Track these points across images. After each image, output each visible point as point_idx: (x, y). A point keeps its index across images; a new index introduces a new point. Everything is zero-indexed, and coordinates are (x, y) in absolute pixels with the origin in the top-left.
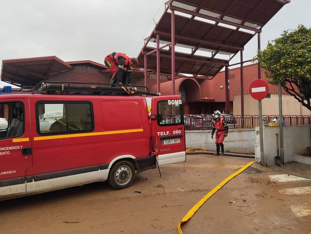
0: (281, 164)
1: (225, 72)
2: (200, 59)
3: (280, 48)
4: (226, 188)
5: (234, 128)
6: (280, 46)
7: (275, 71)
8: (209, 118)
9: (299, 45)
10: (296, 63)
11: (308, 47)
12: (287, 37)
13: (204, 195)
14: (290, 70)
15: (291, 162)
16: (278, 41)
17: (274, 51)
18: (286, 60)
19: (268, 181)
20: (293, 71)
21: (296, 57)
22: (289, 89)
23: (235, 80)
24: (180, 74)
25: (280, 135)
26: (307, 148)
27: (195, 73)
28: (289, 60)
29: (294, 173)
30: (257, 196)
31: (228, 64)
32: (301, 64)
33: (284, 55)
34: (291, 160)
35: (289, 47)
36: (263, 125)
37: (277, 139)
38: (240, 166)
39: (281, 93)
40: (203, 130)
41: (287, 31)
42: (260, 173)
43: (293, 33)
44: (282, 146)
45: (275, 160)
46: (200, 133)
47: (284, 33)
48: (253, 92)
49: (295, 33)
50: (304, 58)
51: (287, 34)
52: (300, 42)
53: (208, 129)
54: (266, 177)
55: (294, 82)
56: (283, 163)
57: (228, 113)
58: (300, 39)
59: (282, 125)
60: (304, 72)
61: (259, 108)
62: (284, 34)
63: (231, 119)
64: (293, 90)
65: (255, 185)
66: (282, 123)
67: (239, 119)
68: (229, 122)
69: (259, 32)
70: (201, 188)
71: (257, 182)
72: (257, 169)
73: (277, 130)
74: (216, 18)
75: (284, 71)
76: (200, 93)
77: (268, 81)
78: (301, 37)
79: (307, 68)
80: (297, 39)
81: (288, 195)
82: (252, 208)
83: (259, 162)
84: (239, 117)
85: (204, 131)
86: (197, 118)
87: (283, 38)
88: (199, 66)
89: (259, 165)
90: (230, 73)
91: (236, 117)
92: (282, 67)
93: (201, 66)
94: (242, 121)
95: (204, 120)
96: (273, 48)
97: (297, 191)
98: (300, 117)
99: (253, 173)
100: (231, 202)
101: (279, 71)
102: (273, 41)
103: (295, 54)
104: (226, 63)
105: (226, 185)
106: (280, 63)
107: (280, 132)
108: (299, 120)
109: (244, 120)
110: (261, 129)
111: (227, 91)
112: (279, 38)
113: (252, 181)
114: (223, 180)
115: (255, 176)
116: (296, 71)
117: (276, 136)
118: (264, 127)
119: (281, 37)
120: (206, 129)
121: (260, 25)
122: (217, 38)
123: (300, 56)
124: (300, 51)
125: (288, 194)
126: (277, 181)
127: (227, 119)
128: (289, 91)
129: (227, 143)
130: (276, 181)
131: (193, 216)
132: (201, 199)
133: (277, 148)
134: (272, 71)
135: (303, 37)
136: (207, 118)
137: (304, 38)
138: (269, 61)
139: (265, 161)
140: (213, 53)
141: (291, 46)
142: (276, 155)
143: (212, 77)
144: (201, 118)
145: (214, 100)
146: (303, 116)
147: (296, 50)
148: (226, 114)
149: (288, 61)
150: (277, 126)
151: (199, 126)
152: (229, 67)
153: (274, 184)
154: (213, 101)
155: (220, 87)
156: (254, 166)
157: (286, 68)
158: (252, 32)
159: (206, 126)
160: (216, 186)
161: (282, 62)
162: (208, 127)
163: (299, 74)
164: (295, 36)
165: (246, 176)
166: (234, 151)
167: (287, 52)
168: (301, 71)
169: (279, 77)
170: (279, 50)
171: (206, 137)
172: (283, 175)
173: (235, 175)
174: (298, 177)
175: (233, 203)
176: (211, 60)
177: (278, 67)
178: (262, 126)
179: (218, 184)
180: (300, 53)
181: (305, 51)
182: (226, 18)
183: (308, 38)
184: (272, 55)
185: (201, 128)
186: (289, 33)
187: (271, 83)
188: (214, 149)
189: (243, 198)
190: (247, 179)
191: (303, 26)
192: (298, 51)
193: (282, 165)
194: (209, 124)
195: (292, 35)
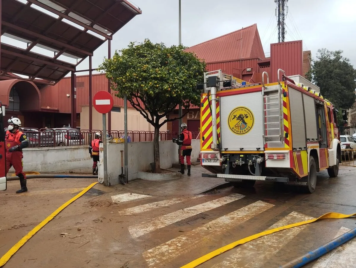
0: (125, 182)
1: (71, 79)
2: (39, 58)
3: (126, 60)
4: (59, 218)
5: (80, 145)
6: (126, 58)
7: (121, 84)
8: (49, 133)
9: (144, 59)
10: (141, 78)
11: (153, 63)
12: (134, 49)
13: (29, 230)
14: (135, 85)
15: (135, 179)
16: (125, 52)
17: (120, 62)
18: (132, 73)
19: (110, 203)
20: (138, 86)
21: (141, 72)
22: (136, 104)
23: (84, 88)
24: (13, 74)
25: (125, 152)
26: (151, 164)
27: (32, 75)
28: (135, 74)
29: (137, 191)
30: (94, 222)
31: (75, 69)
32: (145, 79)
33: (130, 68)
34: (135, 177)
35: (134, 60)
36: (108, 141)
37: (122, 156)
38: (80, 189)
39: (127, 107)
40: (39, 147)
41: (134, 42)
42: (102, 195)
43: (140, 46)
44: (126, 164)
45: (119, 178)
46: (35, 151)
47: (131, 44)
48: (97, 104)
49: (142, 46)
50: (148, 73)
51: (134, 46)
52: (146, 57)
53: (47, 146)
54: (108, 199)
55: (139, 97)
56: (127, 182)
57: (74, 127)
58: (145, 53)
59: (127, 141)
60: (148, 88)
61: (103, 123)
62: (131, 46)
63: (76, 134)
64: (139, 105)
65: (95, 209)
66: (127, 139)
67: (86, 134)
68: (74, 138)
69: (110, 39)
70: (26, 223)
71: (97, 205)
72: (99, 190)
73: (122, 147)
74: (60, 12)
75: (129, 84)
76: (40, 101)
77: (115, 94)
78: (146, 52)
79: (151, 84)
80: (143, 53)
81: (127, 216)
82: (87, 237)
83: (102, 182)
84: (87, 132)
85: (40, 149)
86: (31, 133)
87: (129, 50)
88: (38, 67)
89: (102, 186)
90: (77, 80)
91: (82, 131)
92: (127, 80)
93: (40, 66)
94: (89, 136)
95: (41, 135)
96: (119, 58)
97: (137, 210)
98: (148, 133)
99: (94, 196)
100: (63, 234)
101: (124, 84)
102: (120, 51)
103: (140, 68)
104: (72, 68)
105: (60, 213)
106: (125, 75)
107: (125, 149)
108: (148, 136)
109: (91, 135)
110: (105, 146)
111: (74, 101)
112: (126, 49)
113: (92, 204)
114: (58, 208)
115: (96, 199)
116: (141, 86)
117: (120, 153)
118: (108, 144)
119: (128, 48)
120: (44, 147)
121: (111, 32)
122: (61, 35)
123: (145, 71)
124: (145, 66)
125: (128, 214)
126: (119, 201)
127: (72, 133)
128: (135, 106)
129: (70, 162)
130: (117, 201)
131: (7, 262)
132: (23, 237)
133: (122, 166)
134: (119, 84)
135: (148, 52)
136: (46, 133)
137: (150, 53)
138: (115, 72)
139: (109, 181)
140: (56, 54)
141: (137, 60)
142: (120, 173)
143: (54, 82)
144: (37, 133)
145: (58, 111)
146: (151, 132)
147: (142, 64)
148: (72, 128)
149: (133, 75)
150: (122, 143)
151: (34, 143)
152: (75, 73)
153: (115, 205)
154: (56, 112)
155: (66, 95)
156: (97, 188)
157: (131, 82)
158: (103, 38)
159: (44, 143)
160: (47, 217)
161: (128, 74)
162: (47, 144)
163: (144, 89)
164: (141, 49)
165: (86, 199)
166: (79, 171)
167: (132, 64)
168: (145, 87)
169: (125, 91)
170: (125, 61)
171: (44, 156)
172: (125, 194)
173: (73, 201)
174: (140, 195)
175: (64, 235)
176: (54, 61)
177: (124, 80)
178: (106, 142)
179: (49, 214)
180: (145, 68)
181: (150, 66)
182: (71, 14)
183: (153, 54)
184: (118, 66)
185: (37, 145)
186: (135, 45)
187: (118, 96)
188: (53, 171)
189: (78, 226)
190: (86, 203)
191: (149, 40)
192: (143, 66)
193: (125, 184)
194: (48, 140)
195: (138, 48)
